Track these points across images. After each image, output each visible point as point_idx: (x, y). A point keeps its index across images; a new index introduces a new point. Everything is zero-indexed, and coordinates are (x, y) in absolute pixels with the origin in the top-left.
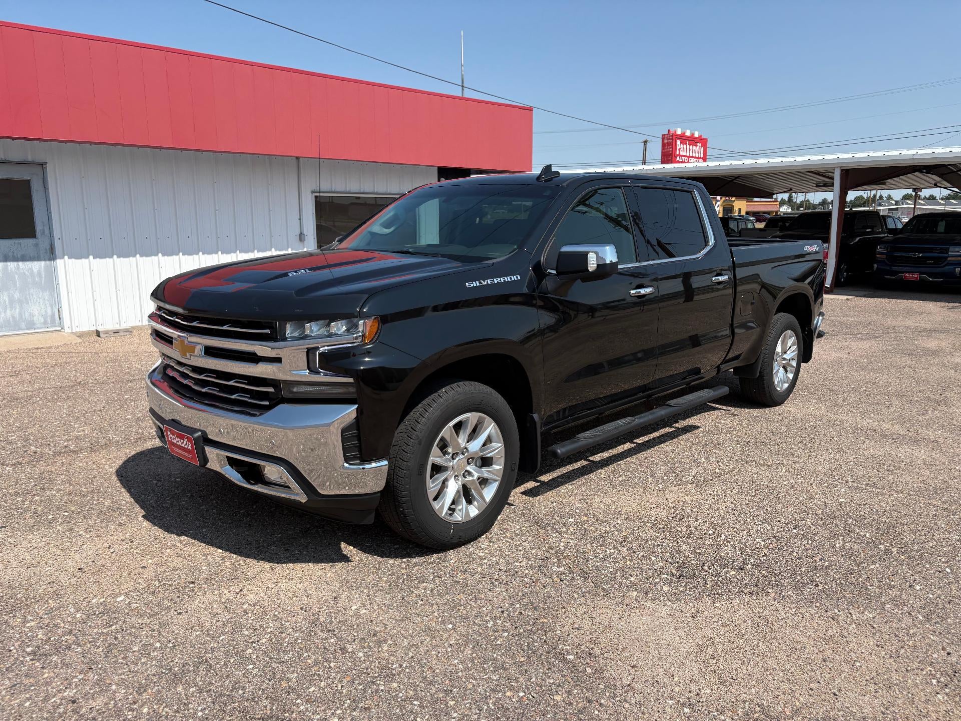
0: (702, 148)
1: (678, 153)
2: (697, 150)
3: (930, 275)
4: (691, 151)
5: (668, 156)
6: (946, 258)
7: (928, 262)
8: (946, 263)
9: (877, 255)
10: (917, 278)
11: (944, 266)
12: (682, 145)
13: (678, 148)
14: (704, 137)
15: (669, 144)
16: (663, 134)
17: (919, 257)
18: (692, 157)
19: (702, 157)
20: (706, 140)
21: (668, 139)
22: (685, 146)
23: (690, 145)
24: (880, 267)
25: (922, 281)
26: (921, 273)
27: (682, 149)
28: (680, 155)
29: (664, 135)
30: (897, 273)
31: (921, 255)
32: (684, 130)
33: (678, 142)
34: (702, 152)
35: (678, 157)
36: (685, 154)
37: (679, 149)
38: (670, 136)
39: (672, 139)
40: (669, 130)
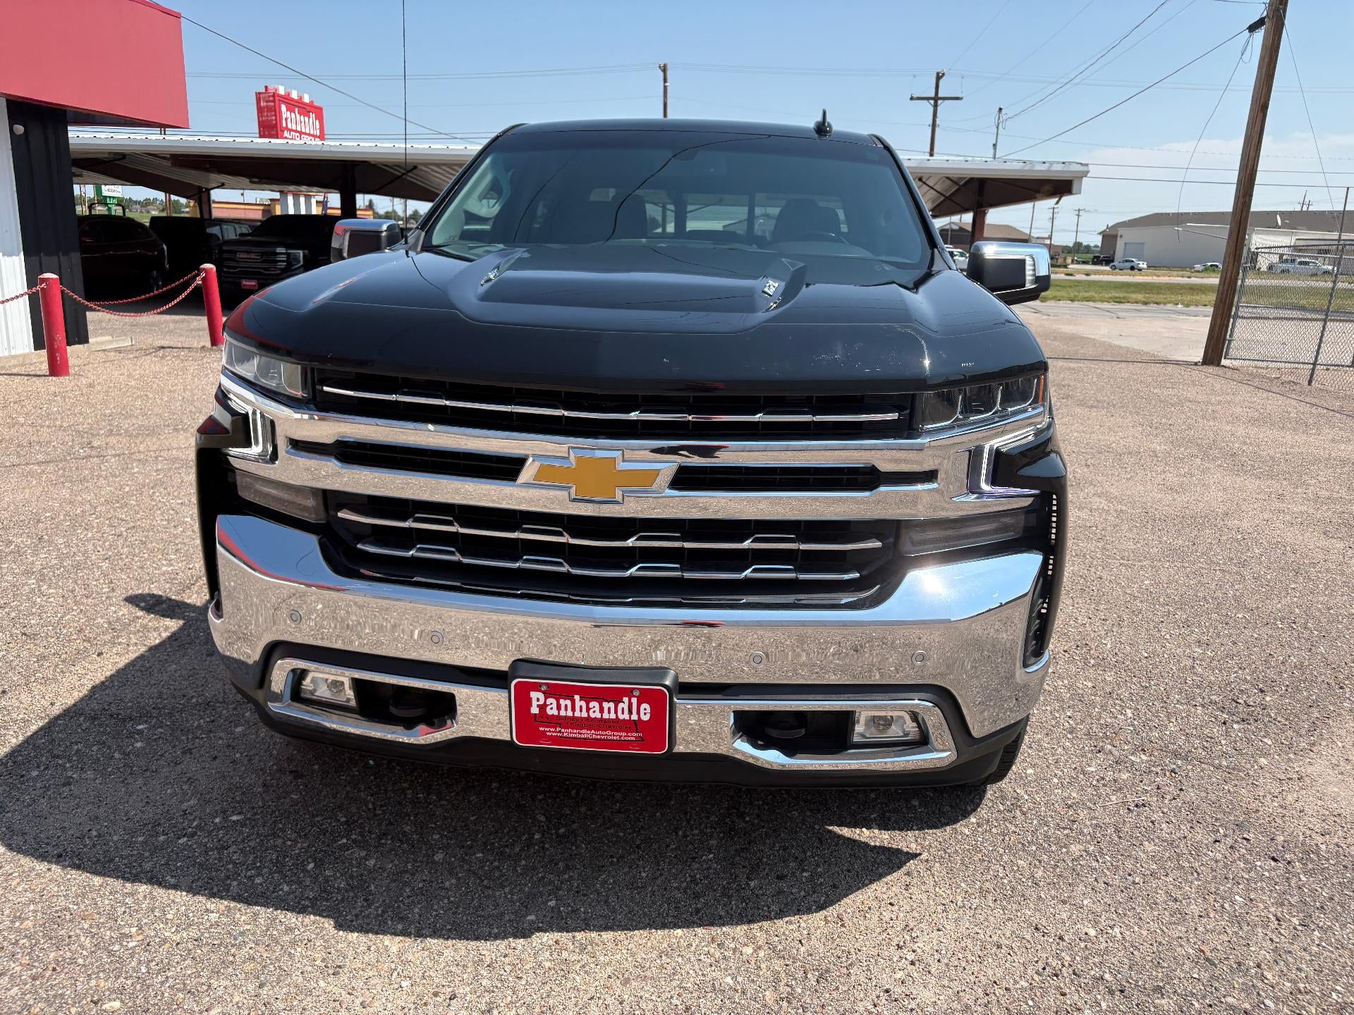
0: (317, 122)
1: (284, 125)
2: (309, 124)
4: (303, 124)
5: (269, 127)
12: (289, 113)
13: (284, 116)
14: (316, 104)
15: (269, 109)
16: (258, 91)
18: (305, 134)
19: (318, 134)
20: (320, 109)
21: (267, 101)
22: (293, 115)
23: (300, 114)
27: (289, 120)
28: (287, 128)
29: (260, 93)
32: (289, 90)
33: (283, 108)
34: (318, 127)
35: (286, 132)
36: (294, 128)
37: (286, 119)
38: (269, 97)
39: (274, 101)
40: (266, 87)
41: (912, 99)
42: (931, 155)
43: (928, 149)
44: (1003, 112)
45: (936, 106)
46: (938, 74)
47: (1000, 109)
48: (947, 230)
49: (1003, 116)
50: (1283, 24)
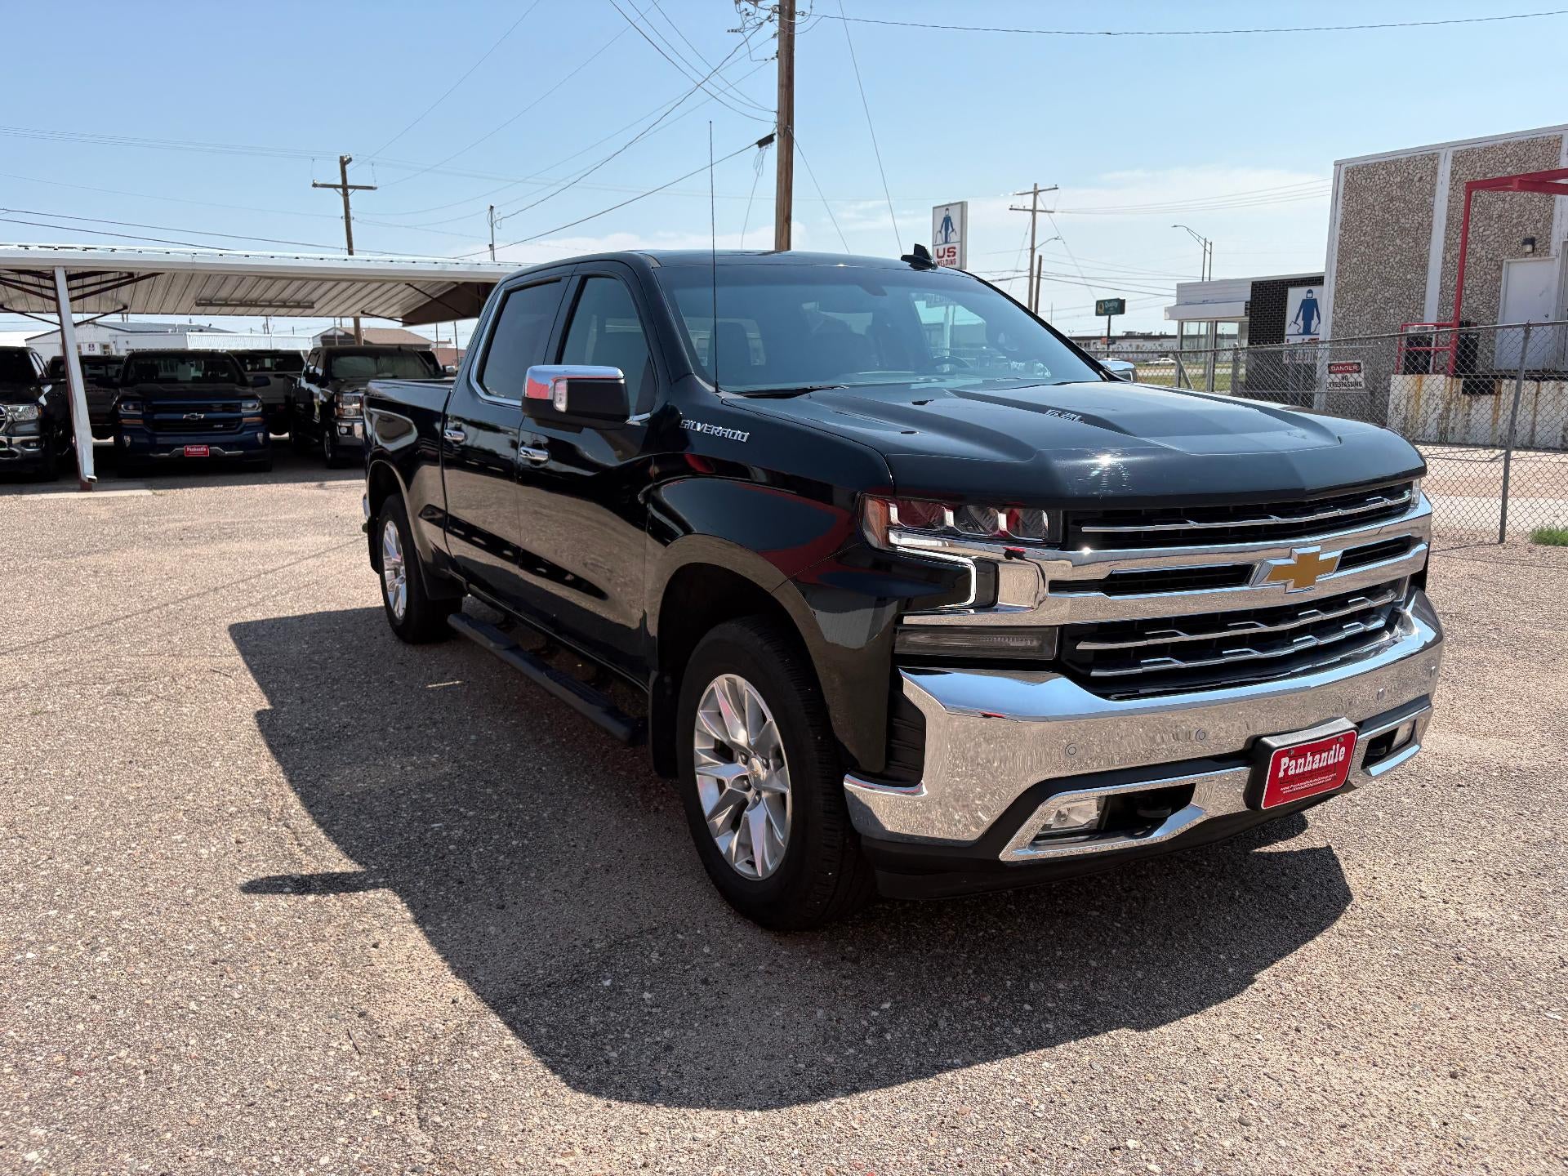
3: (226, 446)
6: (240, 419)
7: (215, 426)
8: (241, 426)
9: (123, 421)
10: (206, 453)
11: (240, 432)
17: (200, 420)
24: (136, 440)
25: (214, 456)
26: (210, 445)
30: (172, 446)
31: (202, 416)
41: (315, 185)
42: (351, 253)
43: (346, 246)
44: (495, 210)
45: (346, 195)
46: (342, 158)
47: (492, 207)
48: (333, 337)
49: (496, 216)
50: (793, 138)
